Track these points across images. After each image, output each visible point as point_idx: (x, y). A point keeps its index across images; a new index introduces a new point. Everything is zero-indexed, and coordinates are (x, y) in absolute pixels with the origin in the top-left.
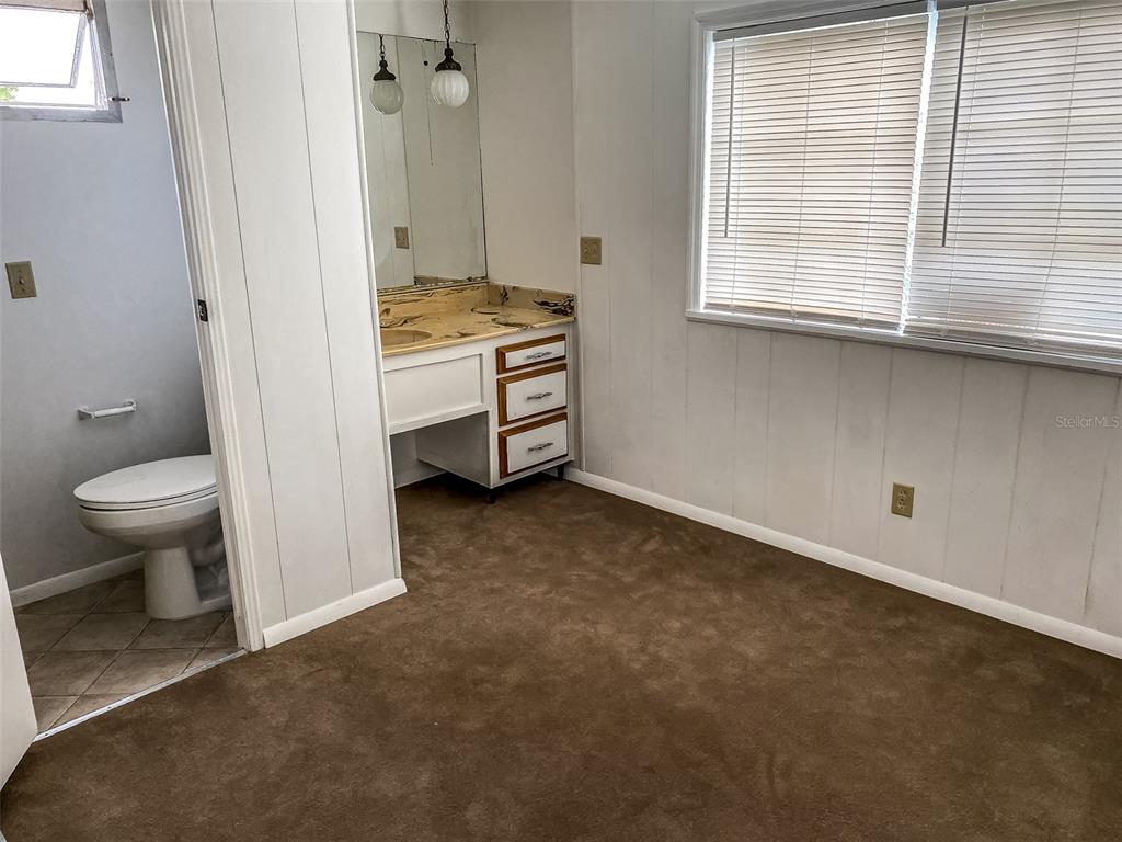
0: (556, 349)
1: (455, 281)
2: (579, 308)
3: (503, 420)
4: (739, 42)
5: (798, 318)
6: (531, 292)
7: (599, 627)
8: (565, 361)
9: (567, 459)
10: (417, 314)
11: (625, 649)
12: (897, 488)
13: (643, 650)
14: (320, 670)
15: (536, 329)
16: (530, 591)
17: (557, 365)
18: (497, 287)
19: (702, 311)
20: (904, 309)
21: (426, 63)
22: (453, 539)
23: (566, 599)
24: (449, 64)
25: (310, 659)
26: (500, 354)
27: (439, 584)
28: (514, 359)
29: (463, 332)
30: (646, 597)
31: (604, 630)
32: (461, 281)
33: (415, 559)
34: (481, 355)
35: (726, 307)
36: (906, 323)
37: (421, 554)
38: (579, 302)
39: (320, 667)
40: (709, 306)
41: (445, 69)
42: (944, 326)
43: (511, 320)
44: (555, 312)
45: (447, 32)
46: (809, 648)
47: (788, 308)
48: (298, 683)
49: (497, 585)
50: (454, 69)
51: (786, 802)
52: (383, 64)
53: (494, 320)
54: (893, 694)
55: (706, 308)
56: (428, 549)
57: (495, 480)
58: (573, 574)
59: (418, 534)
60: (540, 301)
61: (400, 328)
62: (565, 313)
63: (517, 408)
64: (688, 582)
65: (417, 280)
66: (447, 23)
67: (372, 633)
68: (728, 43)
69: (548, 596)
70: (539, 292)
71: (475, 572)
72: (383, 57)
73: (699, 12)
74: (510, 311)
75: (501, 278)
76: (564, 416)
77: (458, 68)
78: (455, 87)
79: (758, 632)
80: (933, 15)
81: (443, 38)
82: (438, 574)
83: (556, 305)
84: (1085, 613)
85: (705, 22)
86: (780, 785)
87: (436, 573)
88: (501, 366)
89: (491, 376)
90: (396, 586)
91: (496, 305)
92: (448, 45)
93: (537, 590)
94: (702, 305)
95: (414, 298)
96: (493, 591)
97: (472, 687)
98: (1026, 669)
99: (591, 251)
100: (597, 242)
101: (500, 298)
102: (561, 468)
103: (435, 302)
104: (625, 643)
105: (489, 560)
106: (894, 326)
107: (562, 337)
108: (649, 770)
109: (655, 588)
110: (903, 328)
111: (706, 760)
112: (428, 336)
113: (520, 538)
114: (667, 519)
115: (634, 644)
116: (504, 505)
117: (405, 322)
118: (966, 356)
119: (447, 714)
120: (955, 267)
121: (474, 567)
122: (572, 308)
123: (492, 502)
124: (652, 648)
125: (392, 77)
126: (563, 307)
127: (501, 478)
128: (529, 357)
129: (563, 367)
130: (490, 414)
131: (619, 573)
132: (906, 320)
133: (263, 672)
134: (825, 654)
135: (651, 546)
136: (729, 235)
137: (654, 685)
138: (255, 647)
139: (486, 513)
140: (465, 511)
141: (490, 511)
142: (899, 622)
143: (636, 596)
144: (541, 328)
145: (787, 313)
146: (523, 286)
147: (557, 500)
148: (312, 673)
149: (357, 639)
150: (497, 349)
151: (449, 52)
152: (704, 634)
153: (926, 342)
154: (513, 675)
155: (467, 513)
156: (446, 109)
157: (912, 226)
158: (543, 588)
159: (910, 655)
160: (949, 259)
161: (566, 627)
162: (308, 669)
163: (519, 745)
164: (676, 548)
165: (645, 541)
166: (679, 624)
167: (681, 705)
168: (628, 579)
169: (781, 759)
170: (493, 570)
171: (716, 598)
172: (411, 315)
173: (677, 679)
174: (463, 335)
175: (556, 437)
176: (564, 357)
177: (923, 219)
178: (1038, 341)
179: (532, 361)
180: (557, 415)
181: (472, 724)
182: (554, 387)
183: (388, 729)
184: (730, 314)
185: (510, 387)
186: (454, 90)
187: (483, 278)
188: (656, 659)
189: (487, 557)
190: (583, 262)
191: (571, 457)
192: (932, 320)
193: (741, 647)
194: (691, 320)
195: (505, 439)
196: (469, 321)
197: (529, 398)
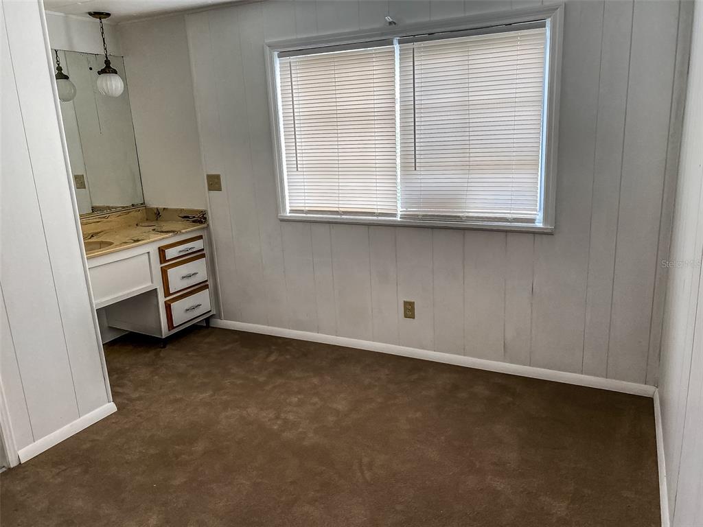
0: (198, 245)
1: (123, 207)
2: (210, 218)
3: (167, 293)
4: (293, 59)
5: (343, 215)
6: (176, 210)
7: (249, 410)
8: (204, 252)
9: (211, 314)
10: (99, 230)
11: (267, 420)
12: (406, 303)
13: (277, 418)
14: (66, 470)
15: (183, 233)
16: (201, 396)
17: (199, 255)
18: (152, 209)
19: (288, 215)
20: (399, 205)
21: (91, 69)
22: (143, 373)
23: (224, 397)
24: (108, 69)
25: (55, 464)
26: (162, 251)
27: (138, 402)
28: (171, 253)
29: (135, 239)
30: (275, 387)
31: (252, 411)
32: (127, 207)
33: (120, 390)
34: (148, 253)
35: (302, 211)
36: (401, 213)
37: (122, 386)
38: (210, 215)
39: (64, 468)
40: (292, 211)
41: (106, 72)
42: (421, 213)
43: (164, 229)
44: (194, 222)
45: (105, 49)
46: (372, 398)
47: (337, 209)
48: (51, 480)
49: (178, 396)
50: (113, 73)
51: (372, 482)
52: (59, 69)
53: (154, 230)
54: (419, 414)
55: (290, 213)
56: (127, 382)
57: (165, 332)
58: (227, 382)
59: (117, 374)
60: (183, 215)
61: (90, 240)
62: (201, 222)
63: (176, 284)
64: (297, 375)
65: (94, 209)
66: (104, 43)
67: (98, 440)
68: (287, 59)
69: (213, 398)
70: (182, 210)
71: (162, 391)
72: (58, 64)
73: (267, 41)
74: (162, 224)
75: (155, 203)
76: (207, 287)
77: (115, 72)
78: (115, 84)
79: (342, 395)
80: (397, 47)
81: (103, 52)
82: (137, 395)
83: (194, 217)
84: (504, 355)
85: (272, 47)
86: (368, 475)
87: (135, 395)
88: (163, 258)
89: (157, 266)
90: (110, 408)
91: (153, 221)
92: (107, 58)
93: (205, 395)
94: (288, 211)
95: (95, 220)
96: (176, 400)
97: (174, 459)
98: (481, 390)
99: (214, 183)
100: (218, 177)
101: (154, 217)
102: (207, 320)
103: (111, 221)
104: (267, 416)
105: (170, 382)
106: (395, 215)
107: (200, 237)
108: (292, 483)
109: (280, 381)
110: (399, 216)
111: (324, 470)
112: (111, 244)
113: (188, 366)
114: (280, 341)
115: (272, 415)
116: (174, 348)
117: (92, 236)
118: (433, 228)
119: (161, 478)
120: (422, 181)
121: (161, 389)
122: (205, 218)
123: (164, 347)
124: (283, 415)
125: (66, 77)
126: (200, 219)
127: (169, 330)
128: (180, 252)
129: (203, 256)
130: (158, 290)
131: (255, 377)
132: (400, 210)
133: (23, 479)
134: (379, 400)
135: (272, 358)
136: (299, 169)
137: (287, 435)
138: (13, 464)
139: (161, 355)
140: (148, 355)
141: (163, 353)
142: (415, 377)
143: (268, 388)
144: (186, 232)
145: (337, 213)
146: (169, 207)
147: (207, 340)
148: (59, 473)
149: (88, 445)
150: (159, 248)
151: (107, 62)
152: (312, 401)
153: (412, 222)
154: (199, 447)
155: (149, 356)
156: (108, 98)
157: (398, 161)
158: (210, 393)
159: (424, 393)
160: (419, 177)
161: (227, 414)
162: (55, 471)
163: (212, 486)
164: (288, 357)
165: (268, 356)
166: (296, 399)
167: (306, 443)
168: (262, 379)
169: (366, 460)
170: (174, 388)
171: (316, 381)
172: (97, 231)
173: (300, 430)
174: (135, 241)
175: (203, 301)
176: (203, 250)
177: (404, 157)
178: (467, 217)
179: (182, 254)
180: (202, 286)
181: (179, 480)
182: (199, 270)
183: (123, 495)
184: (304, 215)
185: (170, 272)
186: (114, 86)
187: (142, 204)
188: (286, 421)
189: (168, 381)
190: (209, 190)
191: (214, 312)
192: (413, 210)
193: (335, 406)
194: (283, 220)
195: (170, 306)
196: (136, 233)
197: (183, 277)
